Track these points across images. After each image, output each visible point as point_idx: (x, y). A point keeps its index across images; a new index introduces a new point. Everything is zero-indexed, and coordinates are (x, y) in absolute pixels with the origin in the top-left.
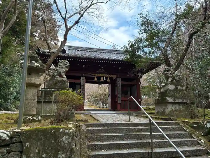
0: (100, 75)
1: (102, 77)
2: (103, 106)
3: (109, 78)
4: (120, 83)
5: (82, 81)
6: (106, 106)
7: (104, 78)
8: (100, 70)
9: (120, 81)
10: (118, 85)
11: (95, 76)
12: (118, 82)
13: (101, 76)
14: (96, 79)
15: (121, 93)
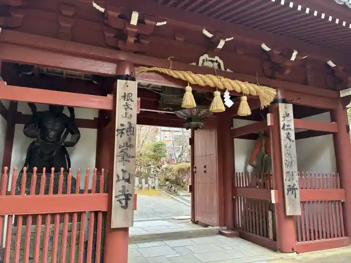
0: (211, 80)
1: (217, 94)
2: (141, 183)
3: (244, 98)
4: (292, 127)
5: (120, 103)
6: (146, 183)
7: (227, 95)
8: (204, 59)
9: (288, 115)
10: (283, 134)
11: (185, 83)
12: (281, 119)
13: (215, 89)
14: (189, 100)
15: (295, 168)
